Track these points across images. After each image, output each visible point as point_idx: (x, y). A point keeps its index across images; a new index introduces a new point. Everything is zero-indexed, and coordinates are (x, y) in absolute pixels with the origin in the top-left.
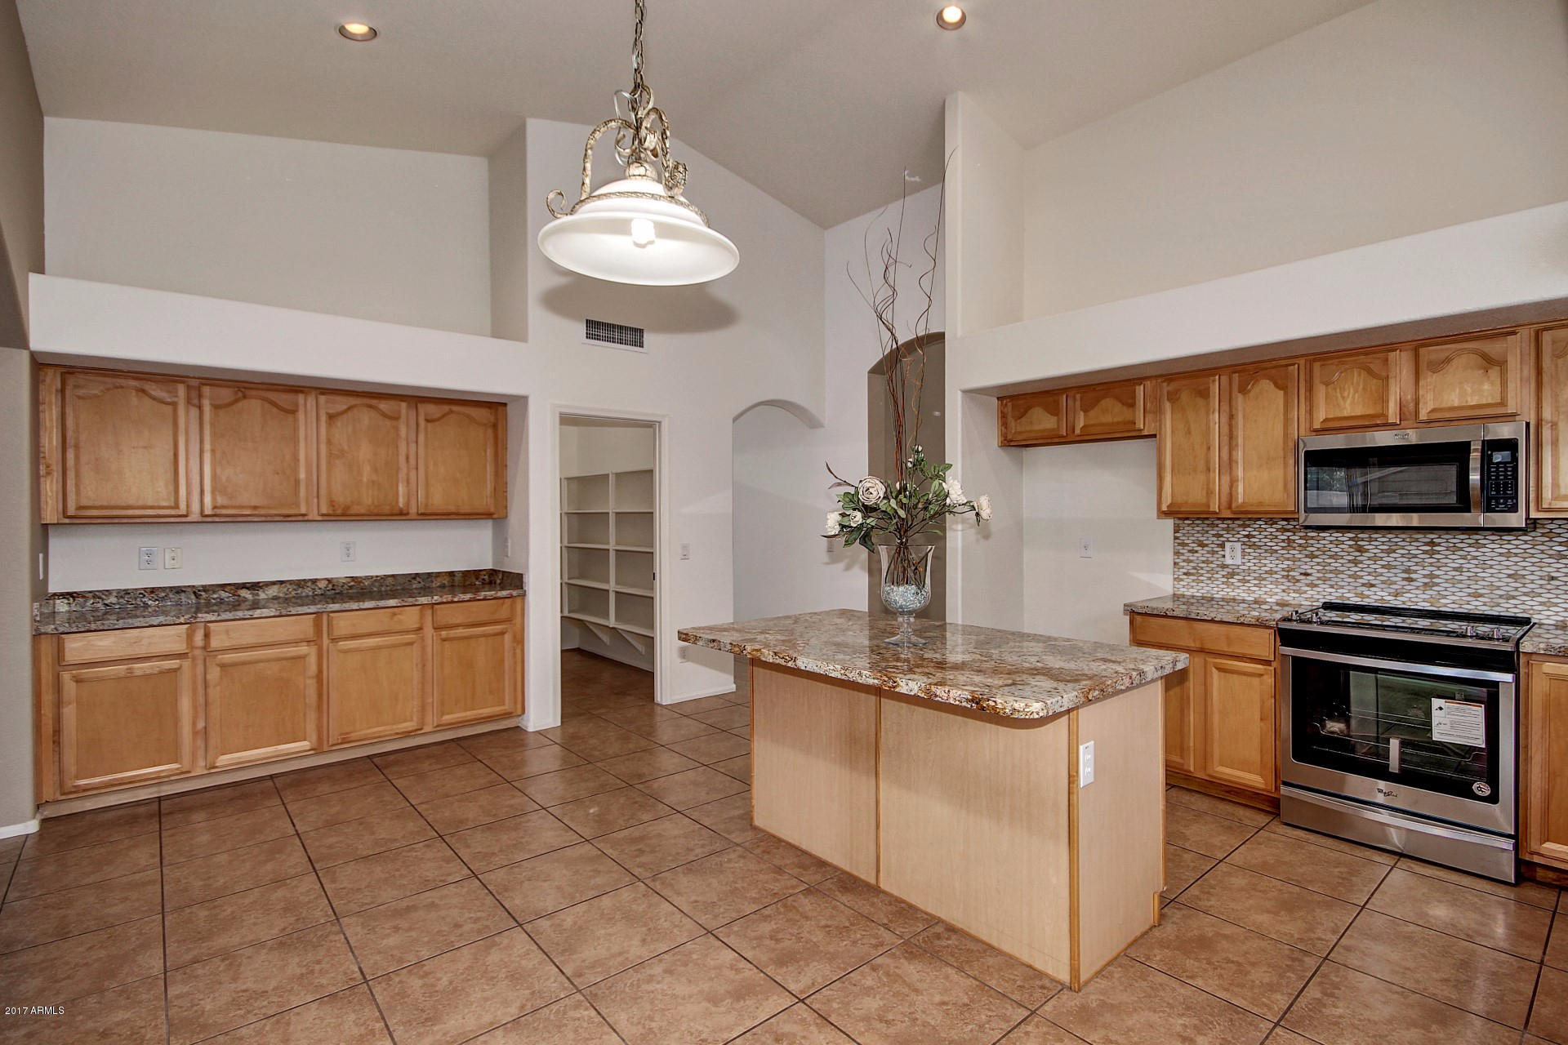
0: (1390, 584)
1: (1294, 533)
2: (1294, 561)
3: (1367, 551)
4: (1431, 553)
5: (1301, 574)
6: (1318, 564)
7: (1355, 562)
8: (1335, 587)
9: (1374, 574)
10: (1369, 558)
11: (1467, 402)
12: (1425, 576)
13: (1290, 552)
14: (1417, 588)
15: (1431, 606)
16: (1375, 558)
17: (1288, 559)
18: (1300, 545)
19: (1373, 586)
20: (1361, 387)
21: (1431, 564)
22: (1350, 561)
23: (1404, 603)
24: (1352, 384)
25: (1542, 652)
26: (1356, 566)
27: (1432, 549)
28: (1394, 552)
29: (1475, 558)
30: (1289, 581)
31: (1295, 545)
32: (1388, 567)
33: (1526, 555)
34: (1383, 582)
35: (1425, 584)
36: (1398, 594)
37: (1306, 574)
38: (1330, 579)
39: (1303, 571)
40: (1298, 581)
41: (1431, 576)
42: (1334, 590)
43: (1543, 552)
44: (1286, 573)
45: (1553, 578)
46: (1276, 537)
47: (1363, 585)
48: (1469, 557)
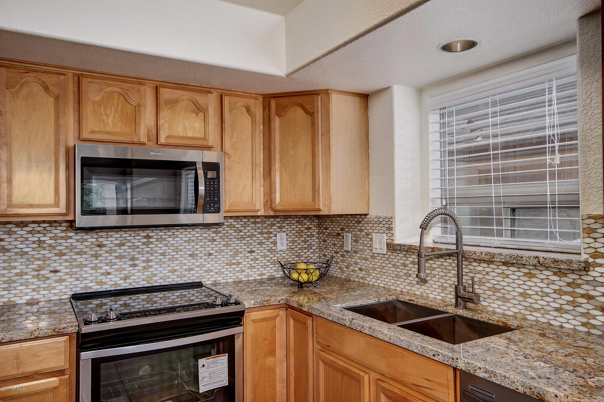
0: (121, 271)
1: (44, 234)
2: (44, 261)
3: (105, 246)
4: (147, 244)
5: (51, 272)
6: (66, 261)
7: (96, 256)
8: (80, 279)
9: (110, 264)
10: (107, 252)
11: (187, 134)
12: (144, 261)
13: (40, 252)
14: (139, 271)
15: (148, 283)
16: (110, 252)
17: (38, 259)
18: (50, 245)
19: (109, 274)
20: (120, 108)
21: (148, 252)
22: (92, 256)
23: (130, 284)
24: (113, 104)
25: (252, 306)
26: (97, 259)
27: (148, 241)
28: (124, 245)
29: (172, 245)
30: (39, 280)
31: (45, 245)
32: (120, 257)
33: (198, 241)
34: (117, 270)
35: (144, 267)
36: (126, 278)
37: (55, 271)
38: (76, 273)
39: (52, 269)
40: (48, 278)
41: (148, 261)
42: (80, 282)
43: (205, 238)
44: (36, 273)
45: (210, 254)
46: (27, 239)
47: (102, 274)
48: (169, 245)
